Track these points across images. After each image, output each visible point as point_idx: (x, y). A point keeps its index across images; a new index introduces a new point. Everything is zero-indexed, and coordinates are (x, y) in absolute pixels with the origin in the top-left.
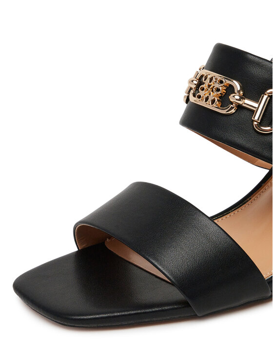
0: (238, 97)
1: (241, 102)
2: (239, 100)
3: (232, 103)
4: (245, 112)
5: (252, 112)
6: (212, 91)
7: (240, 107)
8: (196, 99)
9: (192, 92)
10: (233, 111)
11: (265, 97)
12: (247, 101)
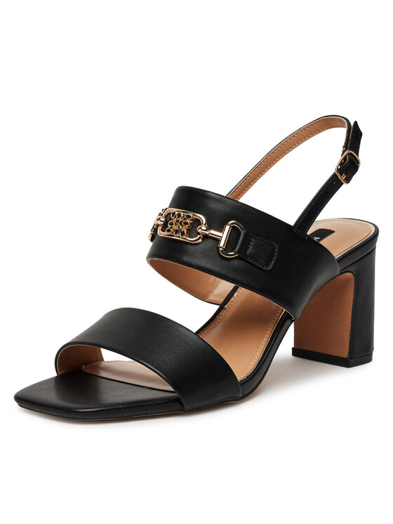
0: (204, 228)
1: (207, 233)
2: (206, 230)
3: (199, 234)
4: (211, 241)
5: (218, 241)
6: (181, 225)
7: (206, 237)
8: (166, 233)
9: (160, 228)
10: (200, 241)
11: (228, 227)
12: (212, 232)
